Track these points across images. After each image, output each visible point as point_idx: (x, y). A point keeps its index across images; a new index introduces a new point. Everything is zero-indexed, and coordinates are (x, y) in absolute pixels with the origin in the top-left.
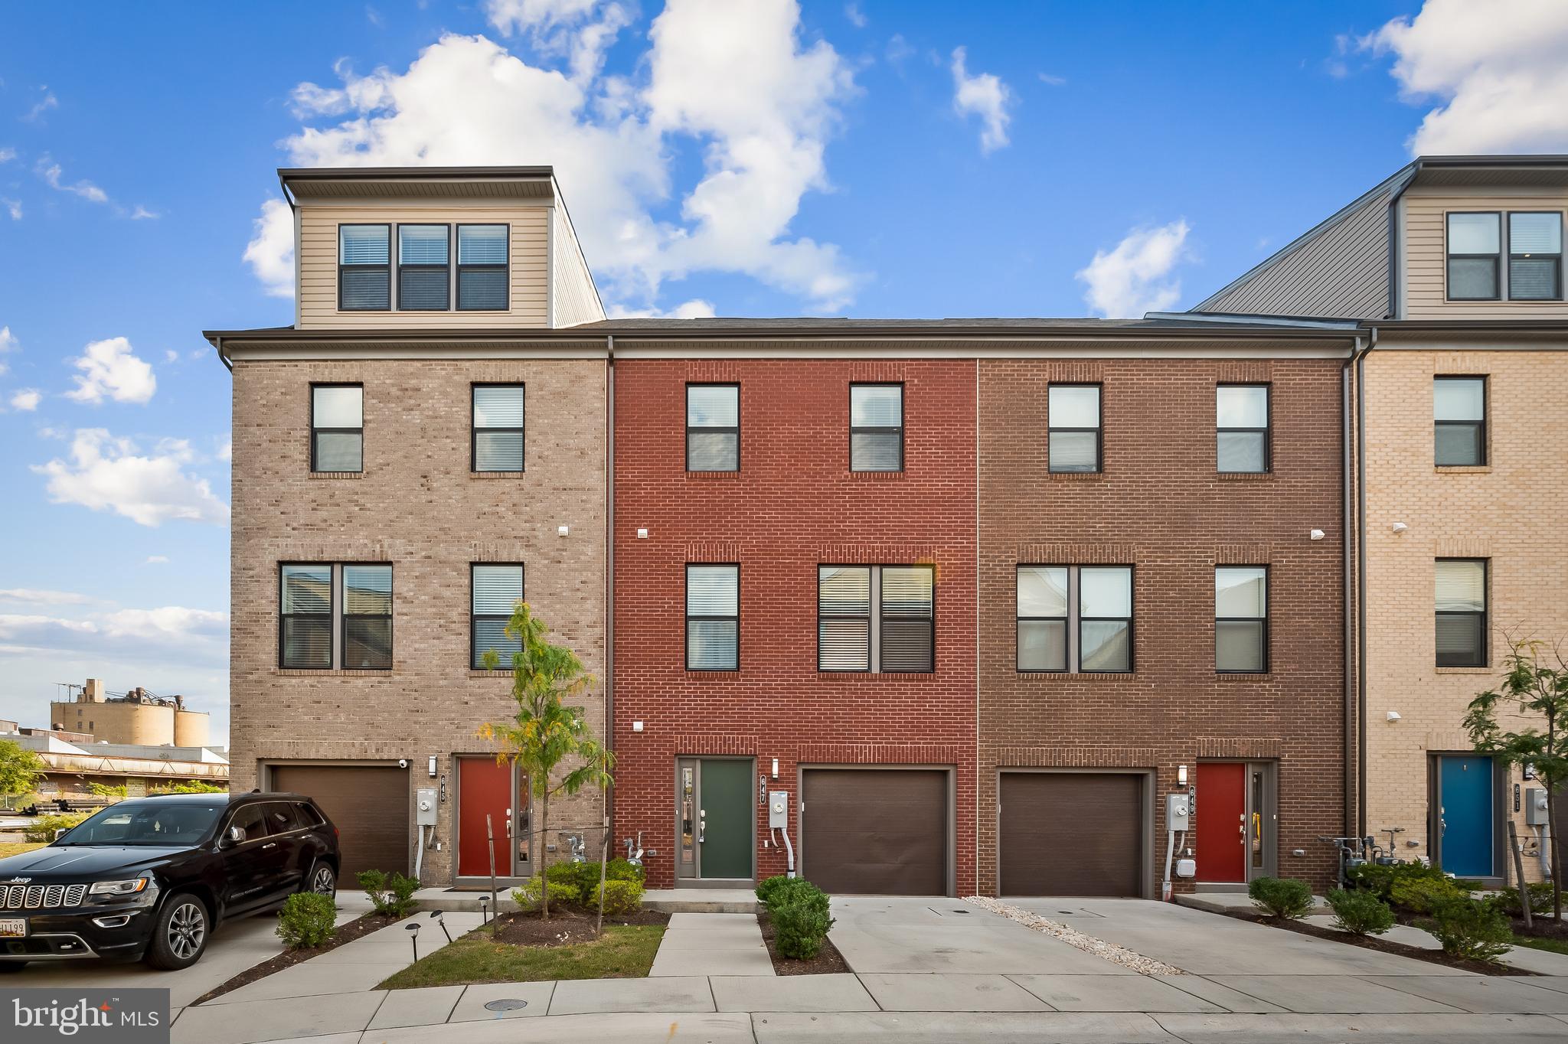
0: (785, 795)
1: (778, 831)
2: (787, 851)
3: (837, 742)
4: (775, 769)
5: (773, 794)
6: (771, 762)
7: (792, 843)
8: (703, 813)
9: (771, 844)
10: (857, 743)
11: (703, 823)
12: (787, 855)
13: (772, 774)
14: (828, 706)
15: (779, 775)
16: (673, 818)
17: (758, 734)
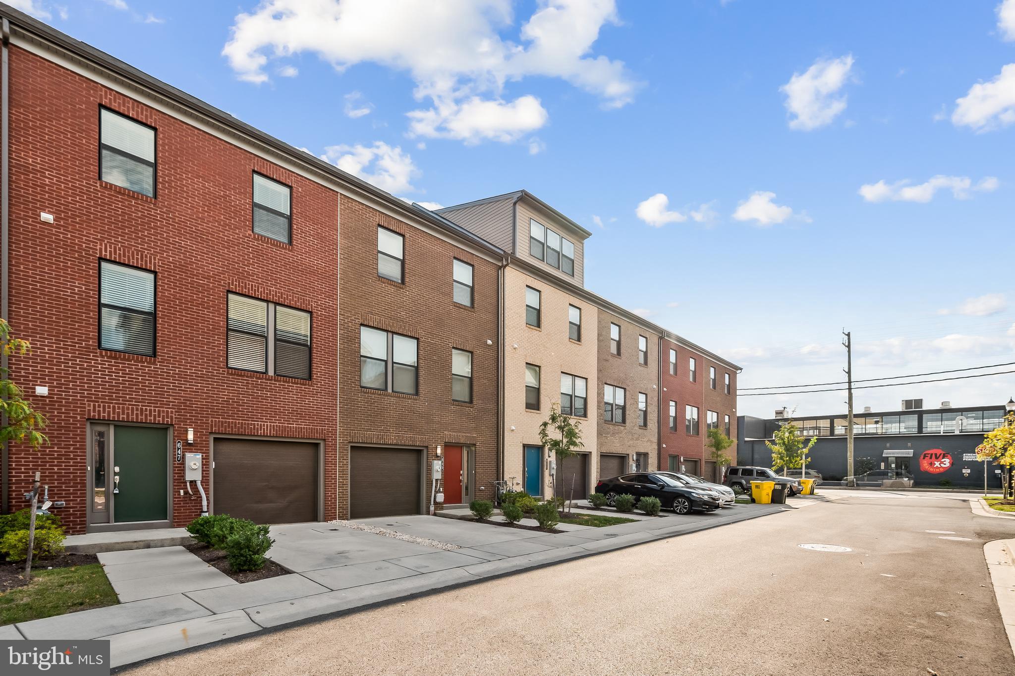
0: (199, 456)
1: (193, 483)
2: (201, 497)
3: (242, 420)
4: (191, 436)
5: (188, 455)
6: (187, 431)
7: (205, 491)
8: (117, 469)
9: (186, 493)
10: (258, 421)
11: (117, 477)
12: (201, 500)
13: (187, 440)
14: (235, 393)
15: (194, 440)
16: (85, 473)
17: (174, 409)
